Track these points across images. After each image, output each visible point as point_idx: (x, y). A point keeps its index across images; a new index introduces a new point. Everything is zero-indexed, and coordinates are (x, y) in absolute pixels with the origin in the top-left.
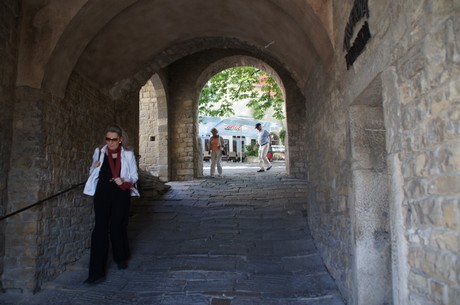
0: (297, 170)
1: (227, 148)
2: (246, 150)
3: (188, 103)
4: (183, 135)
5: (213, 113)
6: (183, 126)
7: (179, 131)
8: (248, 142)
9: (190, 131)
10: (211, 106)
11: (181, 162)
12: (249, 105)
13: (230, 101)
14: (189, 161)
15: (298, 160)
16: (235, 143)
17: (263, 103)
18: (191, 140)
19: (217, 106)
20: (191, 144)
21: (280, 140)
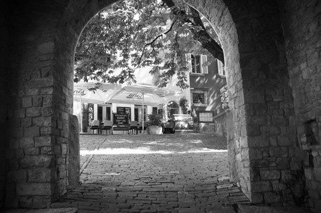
0: (266, 187)
1: (128, 117)
2: (148, 120)
3: (47, 47)
4: (33, 112)
5: (114, 80)
6: (34, 92)
7: (26, 102)
8: (149, 111)
9: (48, 102)
10: (111, 72)
11: (27, 168)
12: (152, 72)
13: (132, 67)
14: (42, 165)
15: (267, 166)
16: (136, 111)
17: (166, 71)
18: (47, 122)
19: (117, 72)
20: (48, 130)
21: (180, 108)
